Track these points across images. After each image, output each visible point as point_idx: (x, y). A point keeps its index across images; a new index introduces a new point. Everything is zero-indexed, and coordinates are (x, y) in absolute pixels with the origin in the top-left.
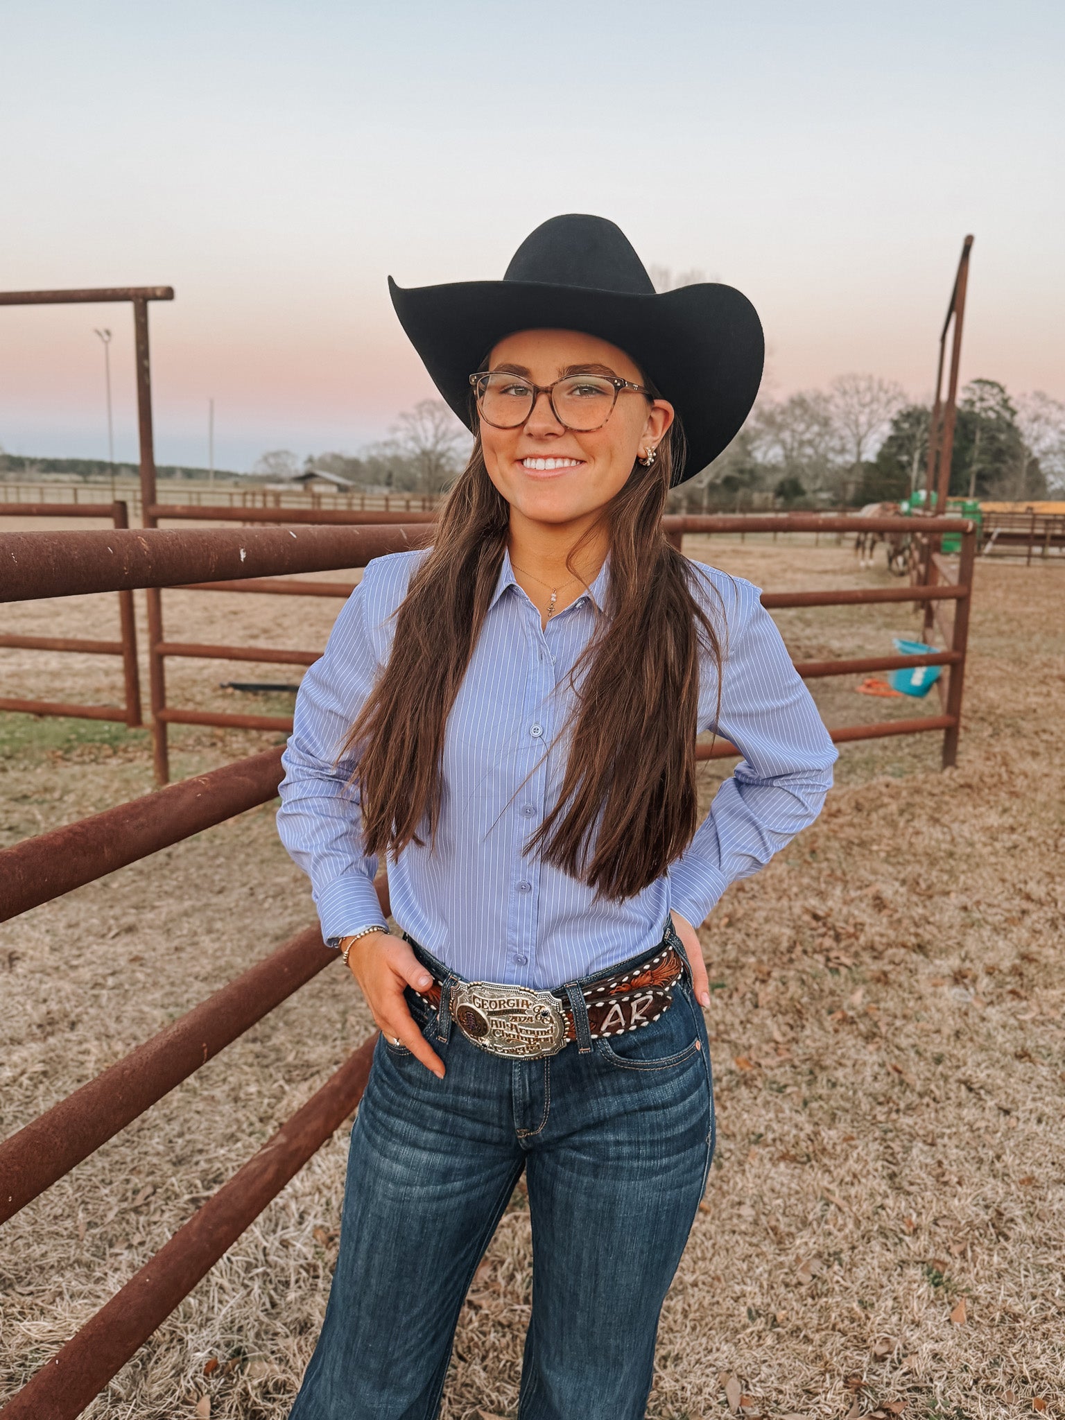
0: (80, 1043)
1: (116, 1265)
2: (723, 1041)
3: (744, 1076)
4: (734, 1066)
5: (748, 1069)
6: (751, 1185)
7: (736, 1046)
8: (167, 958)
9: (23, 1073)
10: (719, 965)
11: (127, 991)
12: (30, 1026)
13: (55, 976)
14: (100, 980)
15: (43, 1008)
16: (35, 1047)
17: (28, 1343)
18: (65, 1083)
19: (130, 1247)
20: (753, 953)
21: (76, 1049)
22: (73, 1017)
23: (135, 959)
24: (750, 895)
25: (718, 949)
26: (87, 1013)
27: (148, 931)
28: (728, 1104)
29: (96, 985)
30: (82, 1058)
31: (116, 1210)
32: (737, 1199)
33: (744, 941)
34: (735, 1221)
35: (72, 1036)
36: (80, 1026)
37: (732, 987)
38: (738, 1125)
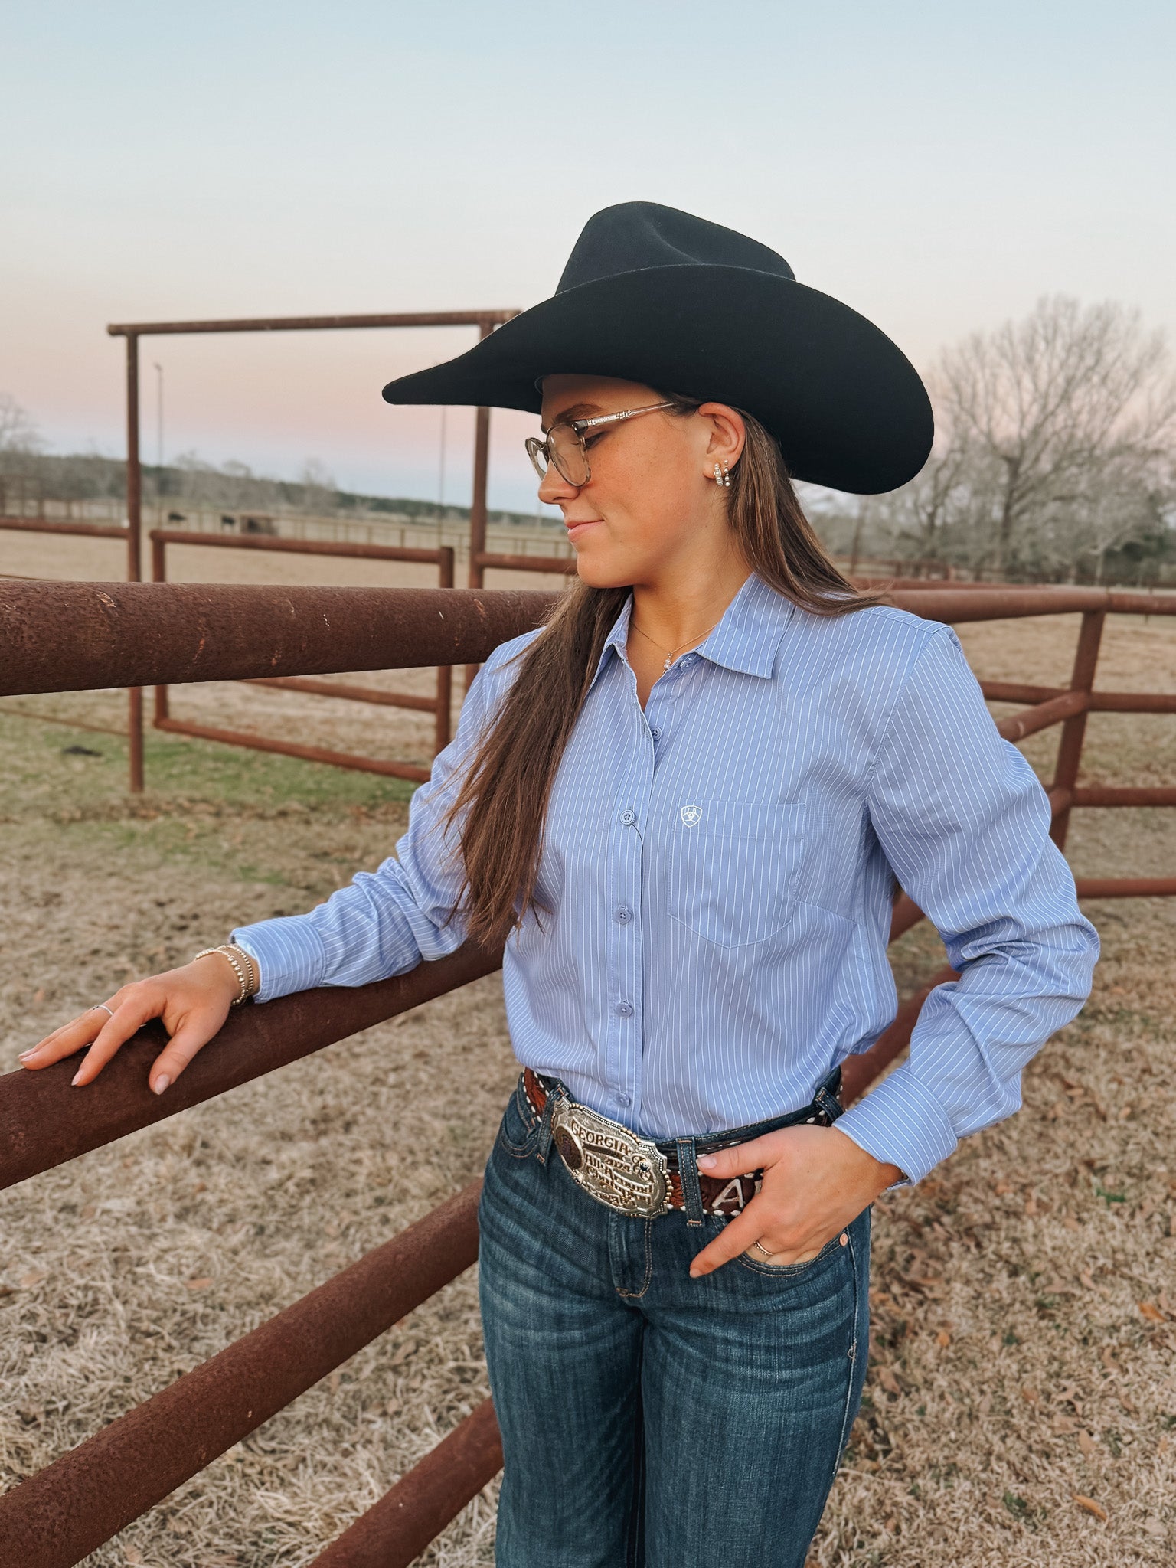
0: (354, 1149)
1: (367, 1435)
2: (1122, 1276)
3: (1152, 1328)
4: (1136, 1313)
5: (1157, 1320)
6: (1162, 1490)
7: (1139, 1284)
8: (453, 1058)
9: (290, 1177)
10: (1118, 1169)
11: (408, 1092)
12: (303, 1120)
13: (335, 1063)
14: (381, 1076)
15: (319, 1101)
16: (306, 1146)
17: (264, 1518)
18: (332, 1196)
19: (384, 1414)
20: (1164, 1159)
21: (348, 1155)
22: (348, 1117)
23: (421, 1055)
24: (1159, 1079)
25: (1115, 1148)
26: (363, 1113)
27: (435, 1022)
28: (1130, 1366)
29: (377, 1081)
30: (353, 1168)
31: (372, 1365)
32: (1141, 1506)
33: (1151, 1142)
34: (1139, 1539)
35: (347, 1140)
36: (355, 1129)
37: (1134, 1202)
38: (1143, 1399)
